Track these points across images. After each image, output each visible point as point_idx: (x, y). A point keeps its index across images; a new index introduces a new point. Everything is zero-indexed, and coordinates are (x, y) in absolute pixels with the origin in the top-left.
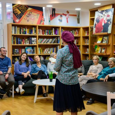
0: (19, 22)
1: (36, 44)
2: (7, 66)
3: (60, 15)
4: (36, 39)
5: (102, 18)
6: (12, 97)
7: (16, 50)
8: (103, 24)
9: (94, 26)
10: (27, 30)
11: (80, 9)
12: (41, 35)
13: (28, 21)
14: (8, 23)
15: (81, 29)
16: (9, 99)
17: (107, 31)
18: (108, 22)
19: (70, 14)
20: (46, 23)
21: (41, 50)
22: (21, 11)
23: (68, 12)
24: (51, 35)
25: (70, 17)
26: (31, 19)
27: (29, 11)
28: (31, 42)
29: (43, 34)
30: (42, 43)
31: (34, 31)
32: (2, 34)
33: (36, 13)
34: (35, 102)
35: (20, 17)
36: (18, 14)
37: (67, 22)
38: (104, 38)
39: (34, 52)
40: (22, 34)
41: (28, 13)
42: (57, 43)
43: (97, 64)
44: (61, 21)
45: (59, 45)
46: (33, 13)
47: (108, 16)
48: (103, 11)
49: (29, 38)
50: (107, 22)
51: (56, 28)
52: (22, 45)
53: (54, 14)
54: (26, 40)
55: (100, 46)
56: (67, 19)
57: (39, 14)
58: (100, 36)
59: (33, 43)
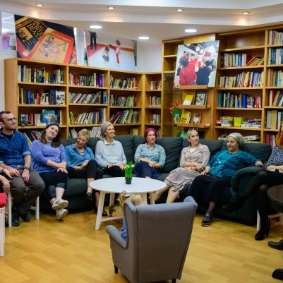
0: (30, 56)
1: (63, 105)
2: (22, 152)
4: (63, 93)
5: (193, 58)
7: (23, 116)
8: (197, 69)
9: (176, 72)
10: (46, 75)
11: (148, 38)
12: (73, 85)
13: (47, 55)
14: (6, 57)
18: (207, 66)
19: (122, 46)
20: (81, 63)
21: (72, 118)
22: (32, 34)
23: (118, 43)
24: (90, 87)
26: (53, 52)
27: (49, 34)
28: (53, 99)
29: (75, 83)
30: (74, 103)
31: (59, 77)
33: (62, 40)
35: (30, 45)
36: (28, 39)
37: (118, 62)
38: (198, 95)
39: (59, 122)
40: (35, 83)
41: (47, 38)
42: (102, 103)
44: (107, 59)
45: (106, 107)
46: (55, 39)
47: (208, 54)
48: (196, 45)
49: (50, 91)
50: (205, 65)
51: (100, 73)
52: (35, 105)
54: (44, 95)
56: (117, 55)
57: (68, 41)
58: (189, 92)
59: (59, 102)
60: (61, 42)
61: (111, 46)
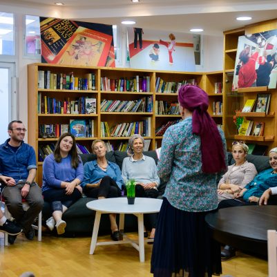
1: (94, 114)
2: (27, 165)
3: (153, 45)
4: (95, 100)
5: (254, 52)
6: (37, 240)
7: (47, 126)
8: (257, 66)
9: (235, 70)
10: (75, 81)
11: (201, 30)
12: (108, 91)
13: (77, 58)
14: (29, 62)
15: (205, 79)
16: (30, 244)
17: (267, 84)
18: (269, 61)
19: (177, 41)
20: (121, 64)
21: (108, 129)
22: (60, 35)
23: (172, 37)
24: (132, 93)
25: (177, 48)
26: (85, 54)
27: (81, 33)
28: (82, 109)
29: (112, 89)
30: (110, 112)
31: (90, 83)
32: (15, 89)
33: (97, 39)
34: (91, 252)
35: (57, 48)
36: (54, 41)
38: (260, 99)
39: (90, 133)
40: (61, 90)
41: (77, 38)
42: (146, 111)
43: (241, 163)
44: (155, 58)
45: (151, 116)
46: (88, 39)
47: (270, 47)
48: (257, 35)
49: (79, 98)
50: (266, 61)
51: (144, 76)
52: (62, 115)
53: (138, 41)
54: (73, 103)
55: (249, 118)
56: (170, 53)
57: (104, 41)
58: (250, 95)
59: (89, 111)
60: (95, 42)
61: (162, 42)
